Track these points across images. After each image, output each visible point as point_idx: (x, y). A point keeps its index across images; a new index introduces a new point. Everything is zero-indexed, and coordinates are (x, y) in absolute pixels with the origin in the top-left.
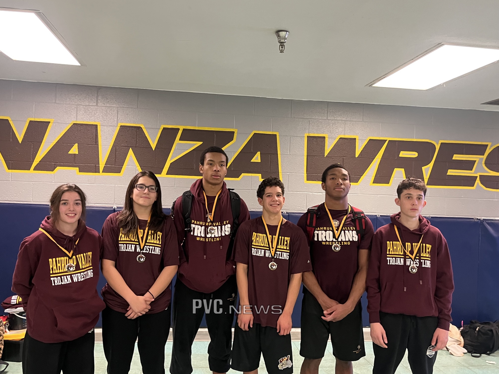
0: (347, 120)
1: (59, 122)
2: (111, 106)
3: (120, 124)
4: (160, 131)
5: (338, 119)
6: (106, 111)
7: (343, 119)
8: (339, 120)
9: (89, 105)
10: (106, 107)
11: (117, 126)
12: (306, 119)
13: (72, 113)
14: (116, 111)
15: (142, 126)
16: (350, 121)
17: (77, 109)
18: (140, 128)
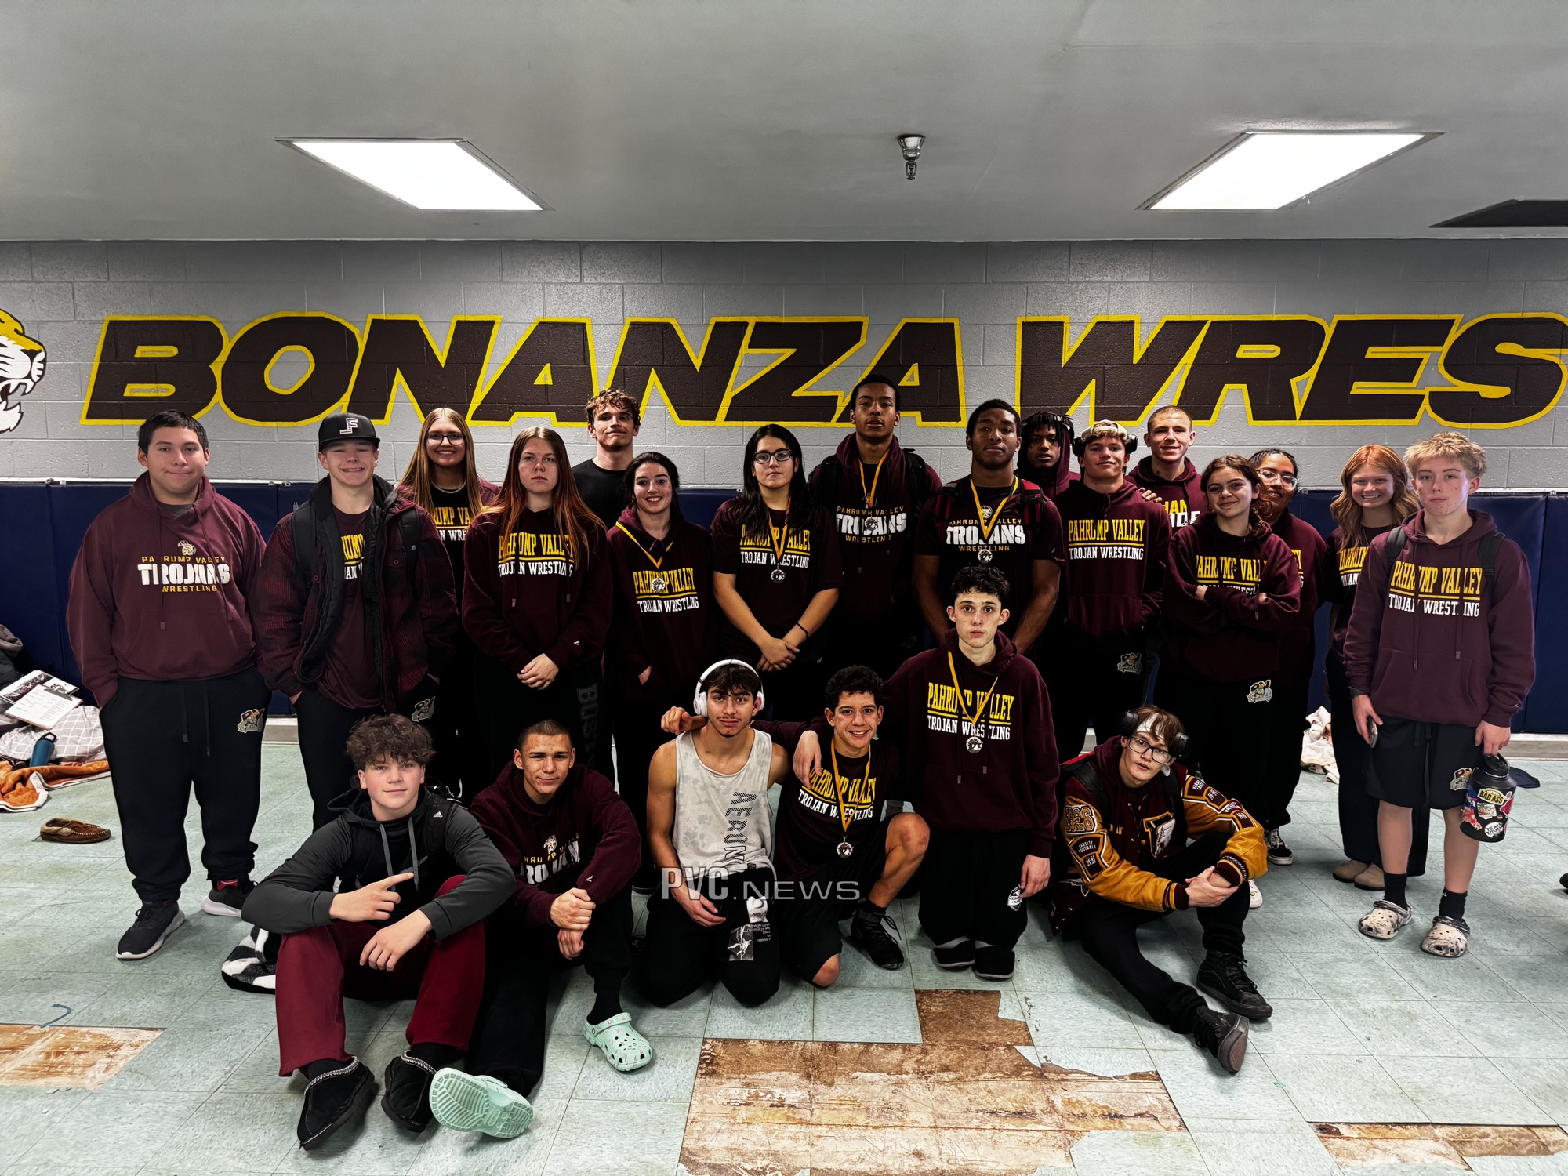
0: (1115, 279)
1: (512, 320)
2: (609, 281)
3: (628, 321)
4: (710, 329)
5: (1093, 279)
6: (601, 293)
7: (1106, 279)
8: (1097, 282)
9: (566, 283)
10: (599, 284)
11: (624, 324)
12: (1020, 283)
13: (535, 301)
14: (619, 293)
15: (673, 322)
16: (1121, 282)
17: (544, 292)
18: (668, 326)
